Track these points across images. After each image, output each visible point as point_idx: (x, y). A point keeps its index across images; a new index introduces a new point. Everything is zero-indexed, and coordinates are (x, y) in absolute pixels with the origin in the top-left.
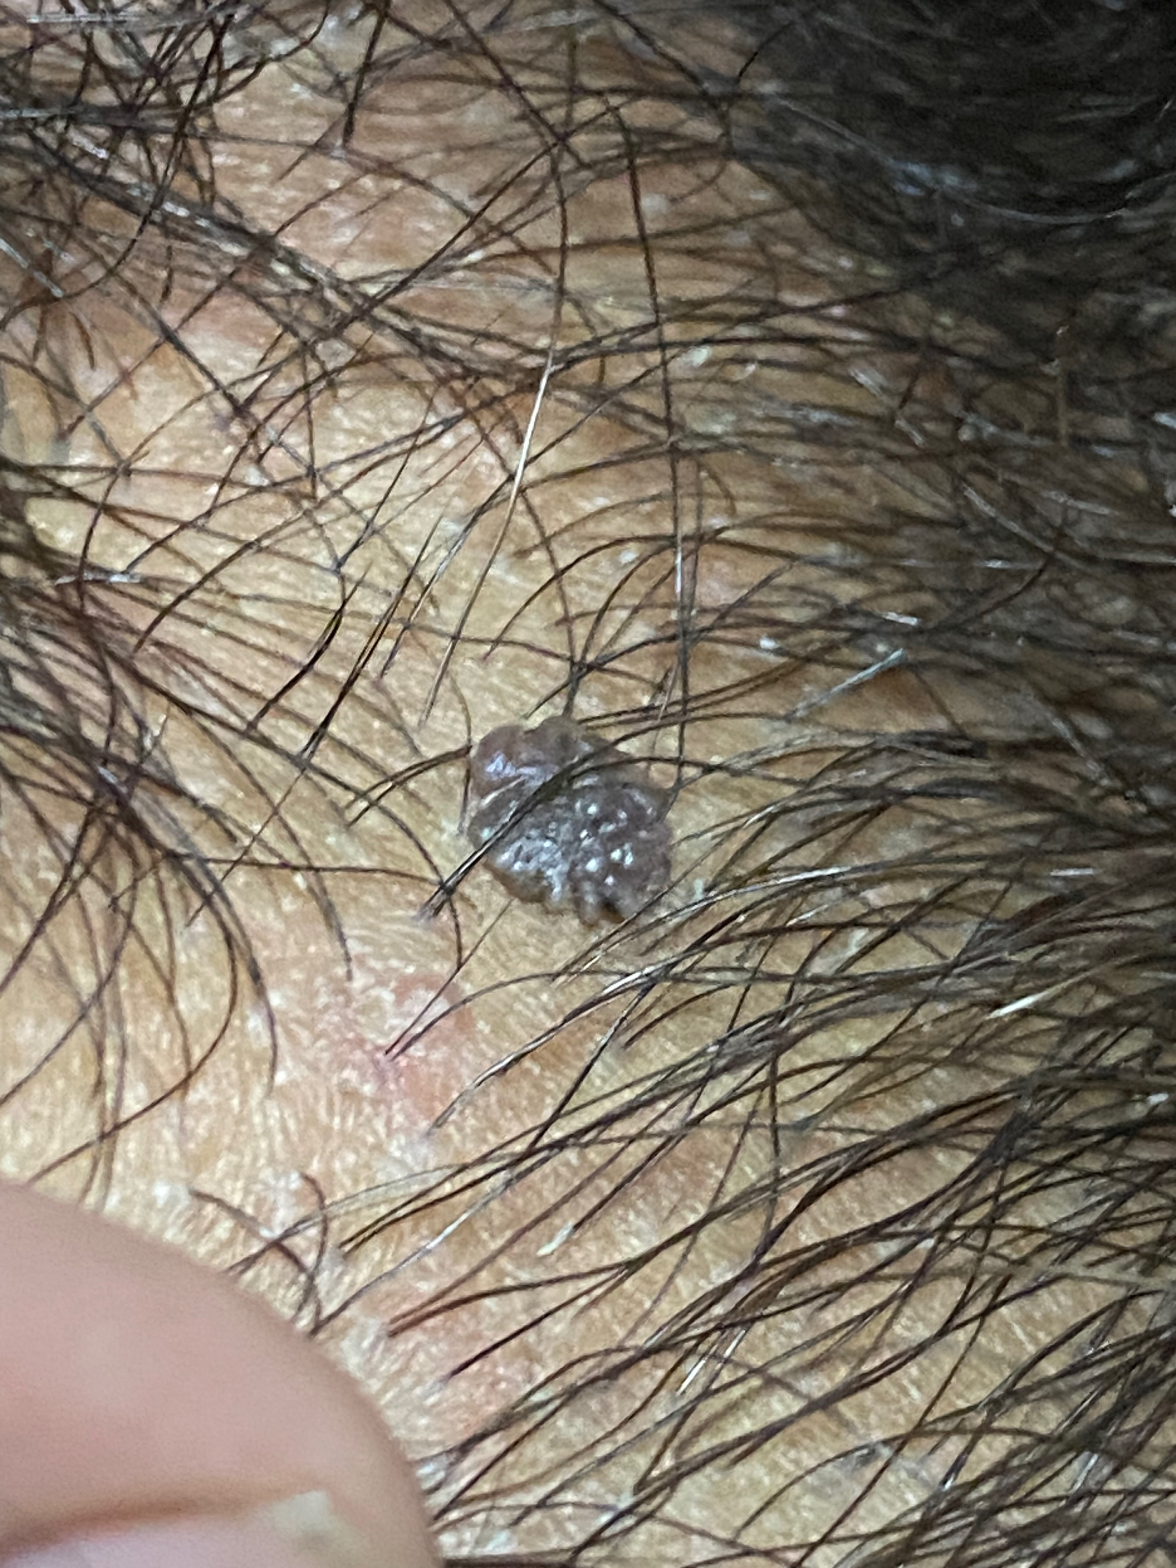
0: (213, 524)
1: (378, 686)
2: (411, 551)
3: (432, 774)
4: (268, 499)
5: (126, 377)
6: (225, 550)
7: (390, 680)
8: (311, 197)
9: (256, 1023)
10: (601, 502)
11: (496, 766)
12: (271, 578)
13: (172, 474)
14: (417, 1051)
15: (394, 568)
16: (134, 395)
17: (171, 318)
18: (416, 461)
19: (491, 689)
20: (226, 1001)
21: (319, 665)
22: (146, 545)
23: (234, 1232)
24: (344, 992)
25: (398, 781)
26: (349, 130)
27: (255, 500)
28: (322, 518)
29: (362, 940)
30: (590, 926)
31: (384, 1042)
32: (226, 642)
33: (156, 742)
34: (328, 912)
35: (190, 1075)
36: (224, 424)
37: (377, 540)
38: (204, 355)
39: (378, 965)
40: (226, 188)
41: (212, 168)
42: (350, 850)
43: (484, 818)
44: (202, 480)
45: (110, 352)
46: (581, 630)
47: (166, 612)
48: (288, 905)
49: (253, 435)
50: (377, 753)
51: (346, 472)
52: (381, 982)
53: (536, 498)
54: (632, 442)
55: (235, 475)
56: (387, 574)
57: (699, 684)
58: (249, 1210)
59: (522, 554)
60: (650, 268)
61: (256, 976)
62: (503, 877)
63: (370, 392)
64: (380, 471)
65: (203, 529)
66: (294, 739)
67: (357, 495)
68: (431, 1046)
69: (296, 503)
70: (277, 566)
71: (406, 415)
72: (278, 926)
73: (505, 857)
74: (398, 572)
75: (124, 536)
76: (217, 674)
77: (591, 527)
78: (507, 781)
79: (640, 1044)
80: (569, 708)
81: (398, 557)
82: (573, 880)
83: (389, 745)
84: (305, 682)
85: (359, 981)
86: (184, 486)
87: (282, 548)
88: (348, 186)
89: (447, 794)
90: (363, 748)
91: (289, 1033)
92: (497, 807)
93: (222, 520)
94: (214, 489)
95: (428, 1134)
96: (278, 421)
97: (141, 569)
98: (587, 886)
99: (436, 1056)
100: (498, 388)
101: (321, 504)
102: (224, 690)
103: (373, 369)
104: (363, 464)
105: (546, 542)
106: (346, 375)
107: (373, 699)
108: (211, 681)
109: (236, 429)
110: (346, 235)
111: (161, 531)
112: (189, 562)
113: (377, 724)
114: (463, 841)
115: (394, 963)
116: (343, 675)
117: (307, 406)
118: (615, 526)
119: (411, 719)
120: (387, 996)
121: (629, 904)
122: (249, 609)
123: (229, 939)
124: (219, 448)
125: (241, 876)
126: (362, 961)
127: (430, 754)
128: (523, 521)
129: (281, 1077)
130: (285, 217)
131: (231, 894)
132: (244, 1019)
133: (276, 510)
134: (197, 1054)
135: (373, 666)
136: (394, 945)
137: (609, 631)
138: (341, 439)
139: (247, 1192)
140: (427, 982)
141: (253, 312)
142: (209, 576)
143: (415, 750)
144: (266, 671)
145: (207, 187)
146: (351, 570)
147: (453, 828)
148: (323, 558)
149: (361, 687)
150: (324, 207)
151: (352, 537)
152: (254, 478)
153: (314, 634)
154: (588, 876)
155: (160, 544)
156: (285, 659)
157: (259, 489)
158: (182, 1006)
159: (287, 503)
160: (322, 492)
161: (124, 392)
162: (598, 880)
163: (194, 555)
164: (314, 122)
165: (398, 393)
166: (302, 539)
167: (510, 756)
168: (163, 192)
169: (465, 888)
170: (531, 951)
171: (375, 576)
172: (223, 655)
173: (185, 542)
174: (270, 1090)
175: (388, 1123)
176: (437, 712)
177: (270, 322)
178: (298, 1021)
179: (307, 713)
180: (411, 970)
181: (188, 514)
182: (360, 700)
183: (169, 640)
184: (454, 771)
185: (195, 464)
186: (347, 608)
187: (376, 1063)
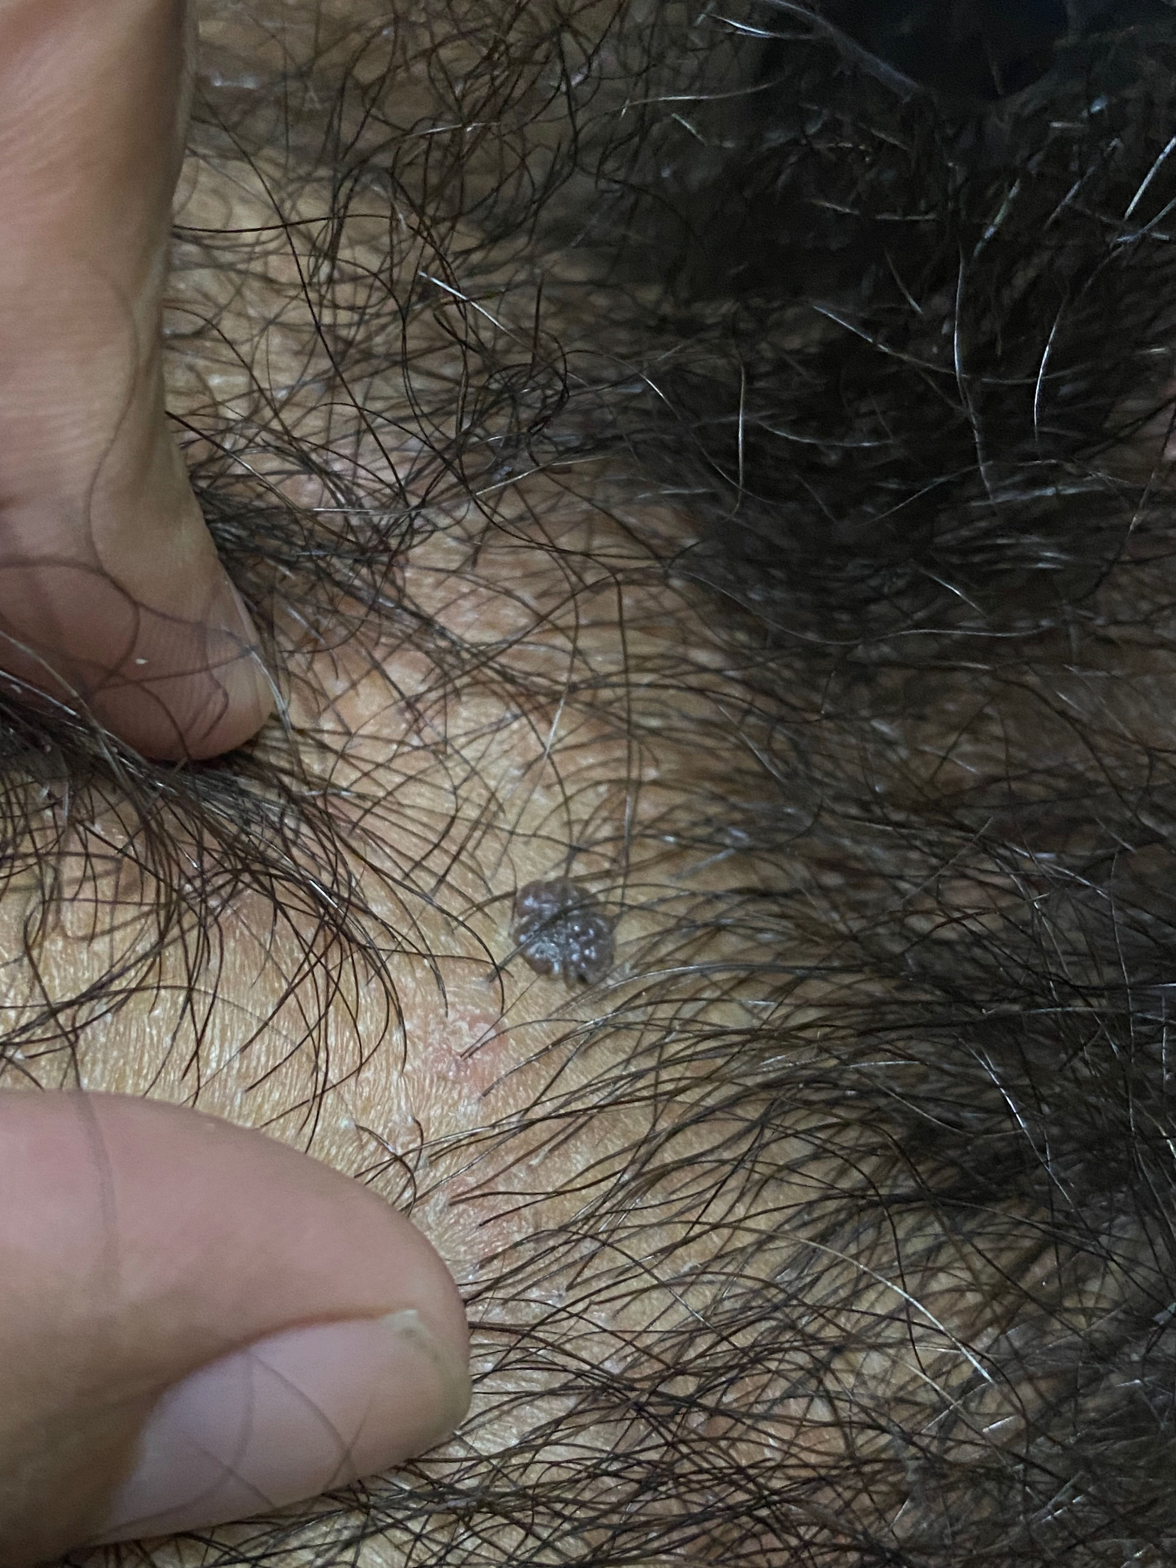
0: (393, 765)
1: (472, 856)
2: (492, 783)
3: (497, 904)
4: (422, 753)
5: (354, 685)
6: (398, 779)
7: (479, 853)
8: (454, 597)
9: (397, 1037)
10: (591, 761)
11: (529, 902)
12: (421, 795)
13: (375, 738)
14: (477, 1056)
15: (484, 792)
16: (357, 694)
17: (378, 654)
18: (499, 736)
19: (529, 858)
20: (383, 1024)
21: (443, 844)
22: (359, 774)
23: (376, 1149)
24: (444, 1023)
25: (480, 908)
26: (475, 563)
27: (416, 753)
28: (449, 764)
29: (455, 994)
30: (571, 988)
31: (461, 1051)
32: (396, 829)
33: (358, 883)
34: (438, 978)
35: (362, 1064)
36: (401, 712)
37: (476, 778)
38: (394, 677)
39: (460, 1008)
40: (411, 590)
41: (404, 579)
42: (452, 944)
43: (523, 929)
44: (390, 741)
45: (347, 672)
46: (577, 829)
47: (367, 811)
48: (419, 974)
49: (416, 720)
50: (469, 892)
51: (463, 740)
52: (462, 1018)
53: (556, 758)
54: (608, 729)
55: (407, 740)
56: (480, 795)
57: (634, 858)
58: (385, 1137)
59: (548, 787)
60: (623, 636)
61: (399, 1014)
62: (530, 961)
63: (477, 700)
64: (481, 741)
65: (389, 768)
66: (428, 884)
67: (467, 753)
68: (486, 1053)
69: (437, 757)
70: (424, 789)
71: (494, 711)
72: (411, 984)
73: (532, 950)
74: (485, 794)
75: (348, 770)
76: (391, 847)
77: (586, 774)
78: (533, 910)
79: (591, 1052)
80: (567, 871)
81: (486, 787)
82: (565, 965)
83: (475, 889)
84: (436, 852)
85: (452, 1015)
86: (379, 744)
87: (428, 779)
88: (473, 592)
89: (503, 914)
90: (463, 889)
91: (414, 1044)
92: (530, 923)
93: (397, 764)
94: (395, 747)
95: (479, 1099)
96: (430, 713)
97: (356, 788)
98: (572, 968)
99: (487, 1058)
100: (542, 699)
101: (449, 757)
102: (394, 855)
103: (480, 688)
104: (472, 736)
105: (561, 782)
106: (466, 691)
107: (470, 862)
108: (388, 850)
109: (408, 716)
110: (471, 617)
111: (367, 767)
112: (380, 785)
113: (470, 875)
114: (510, 941)
115: (470, 1007)
116: (454, 849)
117: (445, 706)
118: (598, 774)
119: (487, 873)
120: (465, 1026)
121: (591, 977)
122: (409, 812)
123: (387, 992)
124: (398, 725)
125: (396, 958)
126: (453, 1005)
127: (497, 893)
128: (550, 769)
129: (408, 1067)
130: (439, 606)
131: (389, 967)
132: (391, 1036)
133: (426, 759)
134: (366, 1053)
135: (470, 846)
136: (472, 997)
137: (590, 829)
138: (460, 722)
139: (385, 1127)
140: (485, 1018)
141: (420, 655)
142: (390, 793)
143: (489, 890)
144: (416, 845)
145: (401, 591)
146: (462, 792)
147: (505, 933)
148: (447, 785)
149: (464, 857)
150: (460, 602)
151: (463, 775)
152: (416, 742)
153: (441, 827)
154: (572, 963)
155: (366, 774)
156: (426, 840)
157: (417, 748)
158: (360, 1028)
159: (431, 756)
160: (449, 750)
161: (352, 693)
162: (577, 965)
163: (382, 782)
164: (457, 557)
165: (493, 700)
166: (438, 775)
167: (536, 897)
168: (378, 592)
169: (510, 968)
170: (541, 1001)
171: (474, 796)
172: (395, 836)
173: (380, 775)
174: (402, 1073)
175: (460, 1093)
176: (501, 870)
177: (428, 660)
178: (419, 1038)
179: (436, 870)
180: (478, 1012)
181: (380, 759)
182: (463, 863)
183: (368, 827)
184: (508, 903)
185: (385, 732)
186: (460, 814)
187: (456, 1061)
